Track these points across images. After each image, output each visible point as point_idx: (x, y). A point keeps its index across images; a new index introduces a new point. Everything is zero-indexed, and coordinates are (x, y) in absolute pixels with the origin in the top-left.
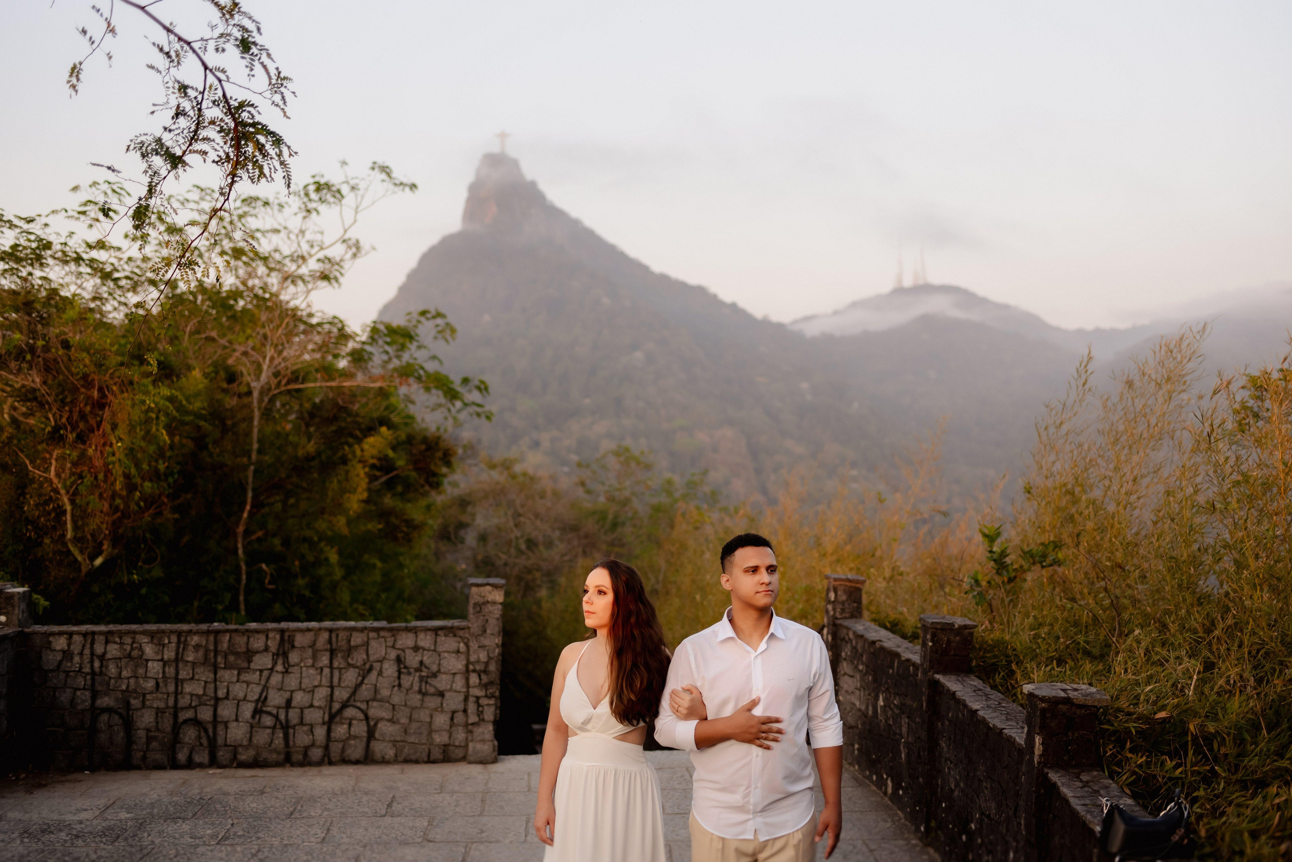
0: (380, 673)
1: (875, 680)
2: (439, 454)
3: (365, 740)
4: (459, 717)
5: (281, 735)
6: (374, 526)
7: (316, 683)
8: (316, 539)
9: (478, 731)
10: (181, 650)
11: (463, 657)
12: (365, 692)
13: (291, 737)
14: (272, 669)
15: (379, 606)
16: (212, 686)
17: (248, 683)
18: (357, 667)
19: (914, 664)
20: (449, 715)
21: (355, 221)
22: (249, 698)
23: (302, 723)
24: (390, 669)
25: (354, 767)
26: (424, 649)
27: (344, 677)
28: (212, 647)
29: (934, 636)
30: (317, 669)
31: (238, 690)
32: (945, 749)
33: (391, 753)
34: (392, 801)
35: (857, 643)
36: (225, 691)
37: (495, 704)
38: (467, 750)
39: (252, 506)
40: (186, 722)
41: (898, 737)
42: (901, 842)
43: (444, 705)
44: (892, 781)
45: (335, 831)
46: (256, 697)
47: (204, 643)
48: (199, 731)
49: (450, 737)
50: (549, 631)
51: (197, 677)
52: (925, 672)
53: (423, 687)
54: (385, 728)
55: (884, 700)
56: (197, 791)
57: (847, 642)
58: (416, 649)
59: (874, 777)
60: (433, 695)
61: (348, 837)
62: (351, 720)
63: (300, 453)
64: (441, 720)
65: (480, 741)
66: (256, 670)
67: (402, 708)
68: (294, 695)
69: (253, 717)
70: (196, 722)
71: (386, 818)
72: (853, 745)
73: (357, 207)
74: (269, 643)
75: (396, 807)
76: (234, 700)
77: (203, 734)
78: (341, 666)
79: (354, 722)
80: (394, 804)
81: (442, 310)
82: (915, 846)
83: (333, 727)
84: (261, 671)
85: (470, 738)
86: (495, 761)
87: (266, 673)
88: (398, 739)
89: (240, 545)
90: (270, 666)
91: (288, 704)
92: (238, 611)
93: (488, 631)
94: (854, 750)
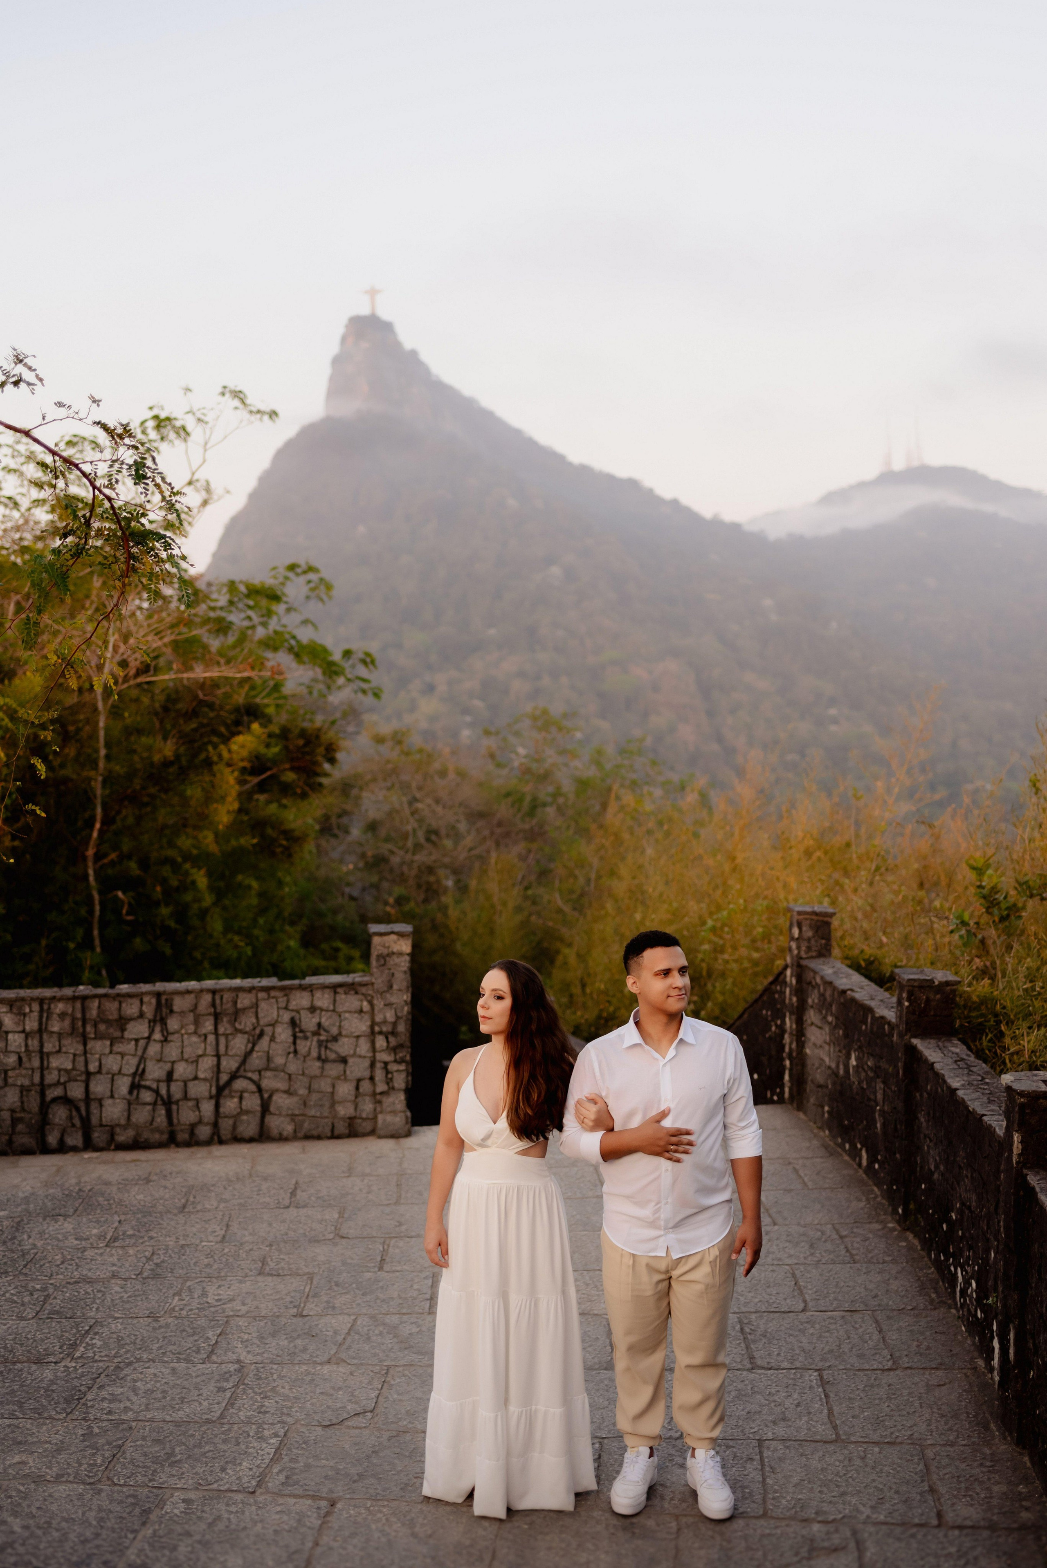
0: (273, 1039)
1: (846, 1036)
2: (321, 750)
3: (259, 1115)
4: (366, 1086)
5: (163, 1112)
6: (248, 841)
7: (200, 1052)
8: (179, 860)
9: (387, 1101)
10: (44, 1019)
11: (367, 1017)
12: (256, 1060)
13: (175, 1114)
14: (149, 1038)
15: (256, 932)
16: (82, 1059)
17: (123, 1055)
18: (246, 1033)
19: (889, 1023)
20: (354, 1084)
21: (204, 461)
22: (124, 1071)
23: (186, 1097)
24: (284, 1034)
25: (248, 1146)
26: (322, 1010)
27: (232, 1044)
28: (79, 1015)
29: (910, 994)
30: (200, 1036)
31: (112, 1063)
32: (924, 1124)
33: (289, 1128)
34: (296, 1189)
35: (825, 990)
36: (97, 1064)
37: (406, 1070)
38: (376, 1123)
39: (103, 824)
40: (55, 1100)
41: (872, 1103)
42: (877, 1226)
43: (348, 1072)
44: (867, 1152)
45: (235, 1227)
46: (132, 1070)
47: (70, 1011)
48: (70, 1110)
49: (356, 1109)
50: (458, 946)
51: (64, 1049)
52: (901, 1036)
53: (323, 1053)
54: (281, 1101)
55: (857, 1059)
56: (73, 1181)
57: (814, 987)
58: (313, 1009)
59: (847, 1146)
60: (334, 1061)
61: (250, 1234)
62: (242, 1092)
63: (156, 758)
64: (345, 1090)
65: (391, 1112)
66: (131, 1040)
67: (301, 1077)
68: (176, 1066)
69: (130, 1092)
70: (65, 1100)
71: (291, 1209)
72: (823, 1107)
73: (206, 443)
74: (144, 1008)
75: (301, 1196)
76: (107, 1073)
77: (74, 1113)
78: (228, 1032)
79: (245, 1095)
80: (299, 1192)
81: (315, 563)
82: (893, 1229)
83: (222, 1101)
84: (137, 1040)
85: (378, 1109)
86: (408, 1134)
87: (142, 1043)
88: (297, 1112)
89: (91, 872)
90: (146, 1035)
91: (170, 1077)
92: (92, 948)
93: (395, 987)
94: (823, 1113)
